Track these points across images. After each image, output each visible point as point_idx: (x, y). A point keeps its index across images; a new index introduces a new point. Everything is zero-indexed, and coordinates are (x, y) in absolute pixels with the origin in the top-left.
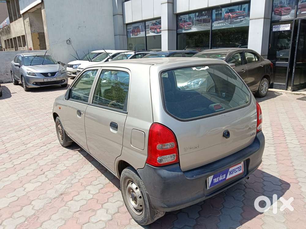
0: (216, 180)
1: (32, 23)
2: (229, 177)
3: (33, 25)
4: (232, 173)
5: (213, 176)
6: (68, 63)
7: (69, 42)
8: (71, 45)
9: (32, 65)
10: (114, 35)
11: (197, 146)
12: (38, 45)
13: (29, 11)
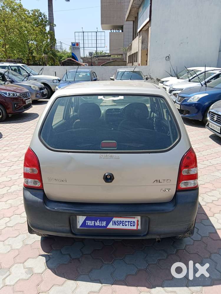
0: (89, 223)
1: (144, 40)
2: (111, 226)
3: (144, 43)
4: (117, 223)
5: (86, 217)
6: (162, 79)
7: (168, 58)
8: (169, 61)
9: (122, 80)
10: (219, 51)
11: (64, 180)
12: (145, 61)
13: (143, 30)
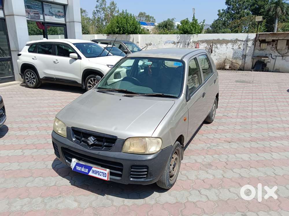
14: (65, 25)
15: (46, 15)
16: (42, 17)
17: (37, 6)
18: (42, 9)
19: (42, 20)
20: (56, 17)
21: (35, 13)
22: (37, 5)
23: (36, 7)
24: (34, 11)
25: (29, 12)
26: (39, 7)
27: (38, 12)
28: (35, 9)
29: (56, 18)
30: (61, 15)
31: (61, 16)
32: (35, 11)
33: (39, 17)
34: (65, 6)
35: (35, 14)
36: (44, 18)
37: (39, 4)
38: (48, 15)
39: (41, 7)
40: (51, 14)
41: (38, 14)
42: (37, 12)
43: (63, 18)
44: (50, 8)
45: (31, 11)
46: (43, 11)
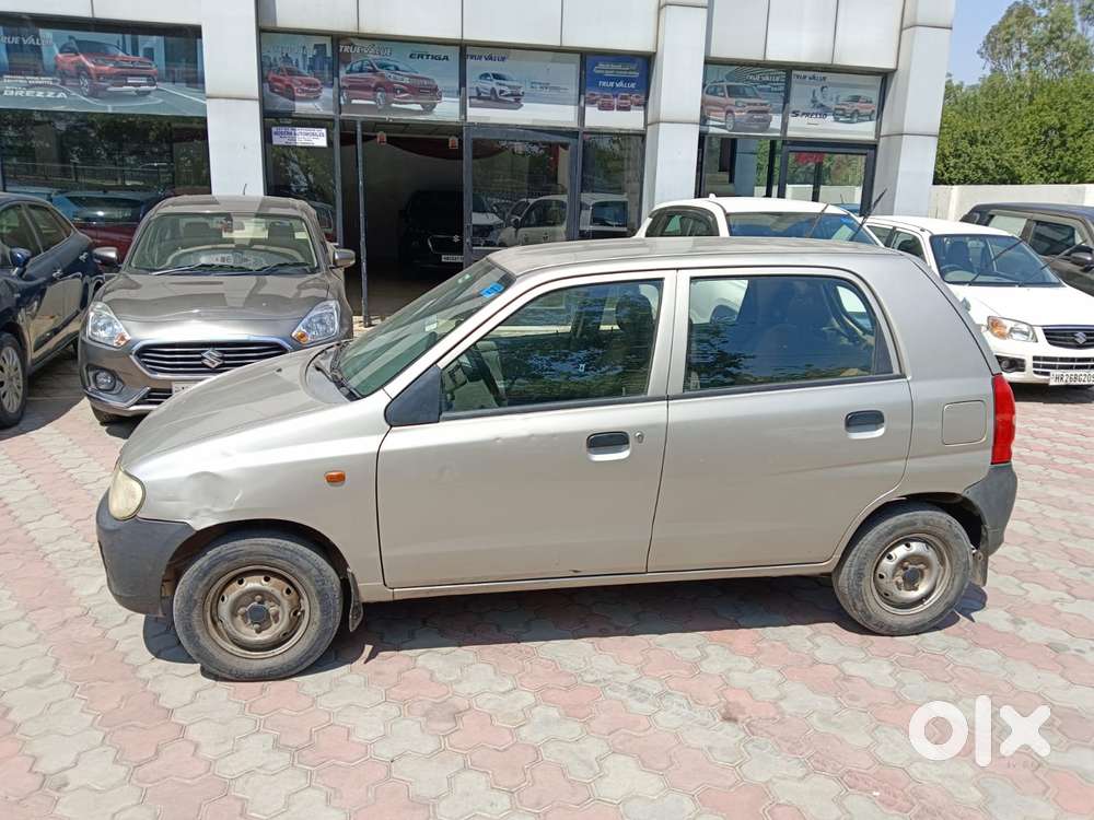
14: (873, 147)
15: (796, 114)
16: (776, 122)
17: (768, 86)
18: (783, 94)
19: (774, 130)
20: (837, 120)
21: (755, 108)
22: (765, 83)
23: (761, 90)
24: (749, 104)
25: (732, 108)
26: (776, 89)
27: (765, 105)
28: (757, 97)
29: (836, 124)
30: (862, 111)
31: (859, 115)
32: (755, 104)
33: (768, 121)
34: (885, 76)
35: (750, 115)
36: (785, 125)
37: (778, 79)
38: (803, 114)
39: (782, 88)
40: (819, 111)
41: (766, 112)
42: (762, 105)
43: (871, 120)
44: (819, 88)
45: (740, 104)
46: (786, 101)
